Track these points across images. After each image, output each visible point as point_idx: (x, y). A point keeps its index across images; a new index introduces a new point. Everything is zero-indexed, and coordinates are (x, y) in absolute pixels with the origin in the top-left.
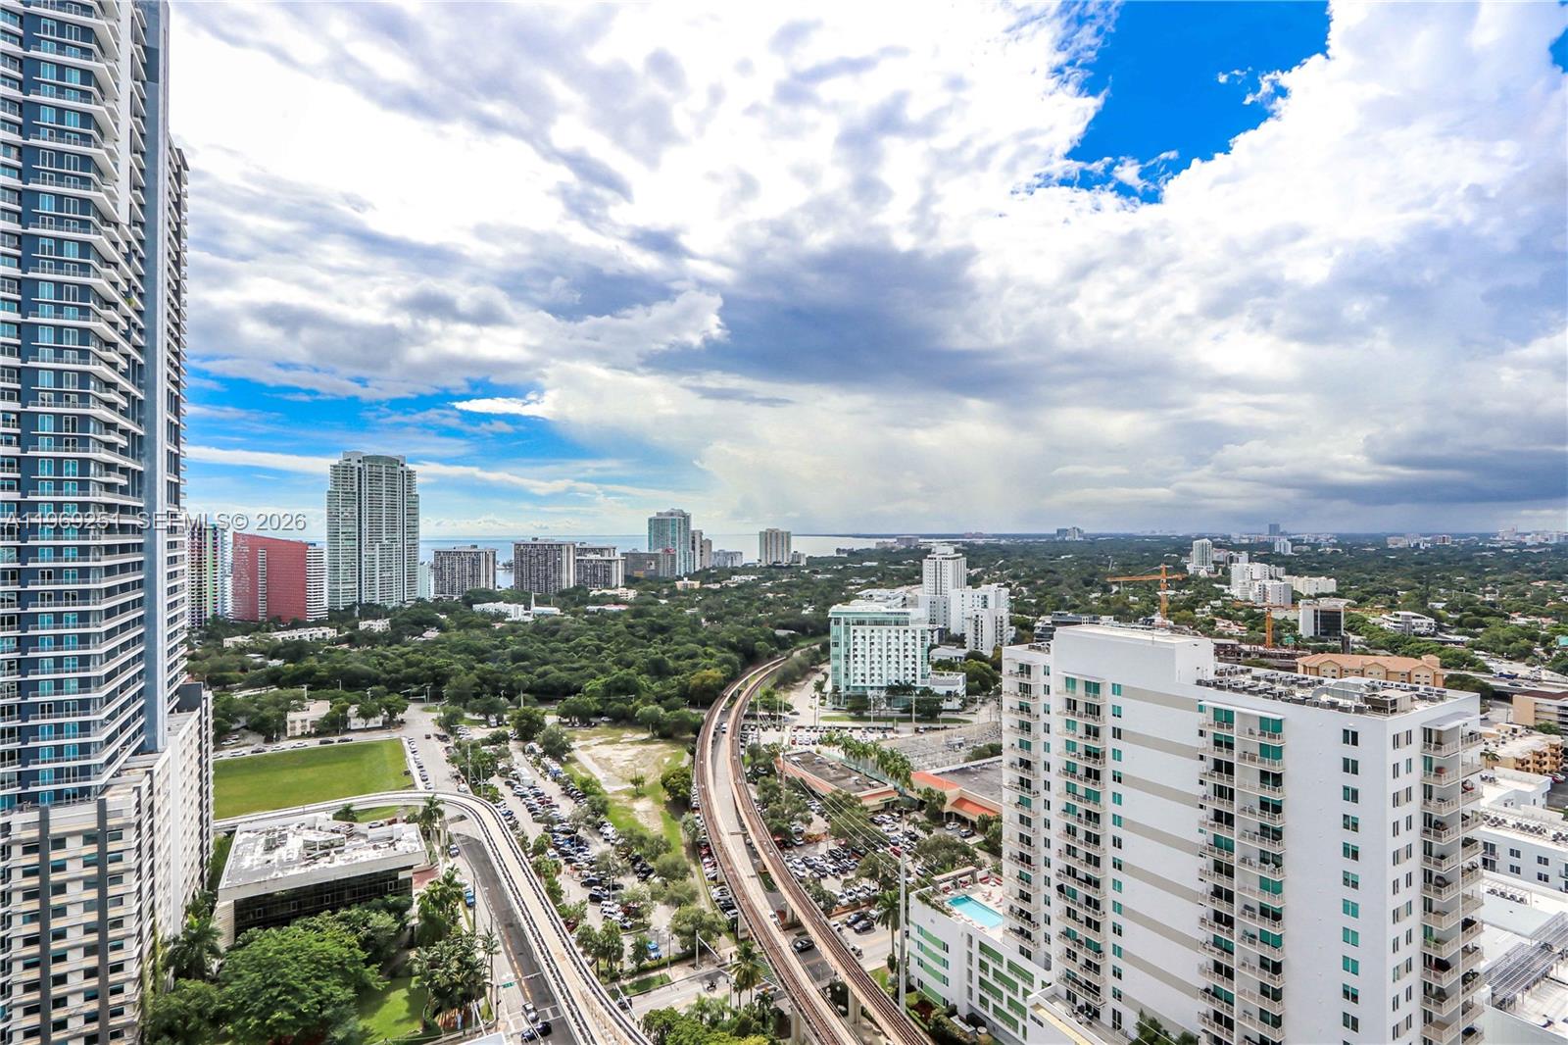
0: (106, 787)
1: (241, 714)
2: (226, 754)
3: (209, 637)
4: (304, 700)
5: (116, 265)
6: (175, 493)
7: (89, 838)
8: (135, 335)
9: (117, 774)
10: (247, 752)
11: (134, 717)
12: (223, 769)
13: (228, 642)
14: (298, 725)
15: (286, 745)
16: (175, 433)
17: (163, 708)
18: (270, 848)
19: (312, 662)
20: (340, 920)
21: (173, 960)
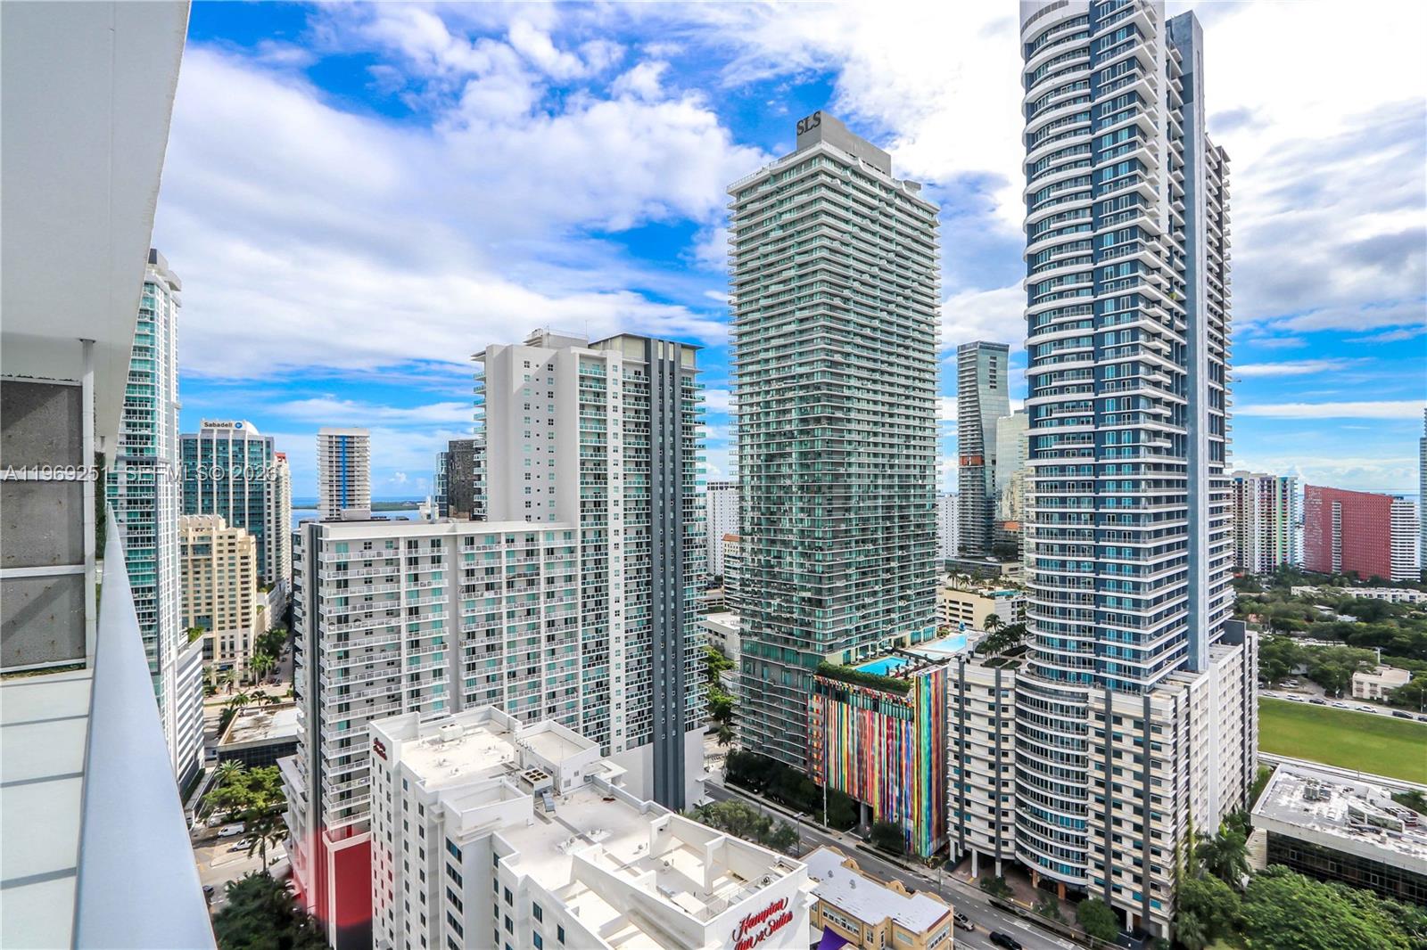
0: (1153, 689)
1: (1301, 661)
2: (1282, 696)
3: (1277, 583)
4: (1376, 664)
6: (1218, 451)
7: (1138, 724)
8: (1178, 323)
9: (1163, 680)
10: (1304, 699)
11: (1178, 638)
12: (1267, 707)
13: (1296, 591)
14: (1367, 688)
15: (1349, 705)
16: (1217, 398)
17: (1204, 640)
18: (1310, 797)
19: (1392, 625)
20: (1387, 908)
21: (1203, 853)
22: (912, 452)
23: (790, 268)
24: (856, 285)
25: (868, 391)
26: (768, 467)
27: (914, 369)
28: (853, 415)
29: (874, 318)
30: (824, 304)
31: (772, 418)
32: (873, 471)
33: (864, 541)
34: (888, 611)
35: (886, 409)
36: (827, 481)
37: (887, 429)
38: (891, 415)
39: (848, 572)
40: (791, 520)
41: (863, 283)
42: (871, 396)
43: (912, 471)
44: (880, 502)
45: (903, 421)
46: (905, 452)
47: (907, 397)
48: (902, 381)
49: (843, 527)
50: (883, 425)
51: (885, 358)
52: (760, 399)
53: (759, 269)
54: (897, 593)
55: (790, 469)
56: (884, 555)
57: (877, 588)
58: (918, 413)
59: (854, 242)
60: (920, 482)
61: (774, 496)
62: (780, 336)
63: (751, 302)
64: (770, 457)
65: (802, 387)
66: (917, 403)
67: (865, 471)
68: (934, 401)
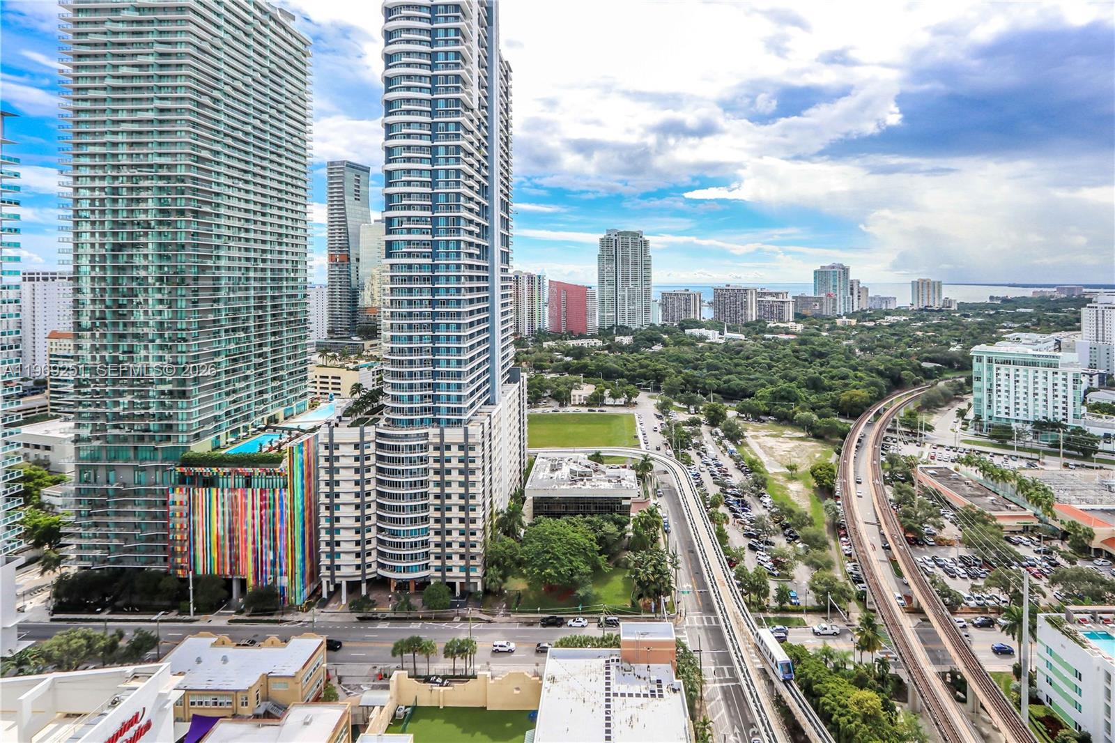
0: (470, 421)
1: (547, 388)
2: (539, 411)
3: (536, 341)
4: (580, 383)
5: (472, 132)
6: (506, 257)
7: (462, 447)
8: (483, 170)
9: (475, 414)
10: (549, 410)
11: (484, 383)
12: (533, 419)
13: (545, 345)
14: (577, 398)
15: (570, 410)
16: (505, 223)
17: (499, 381)
18: (553, 470)
19: (587, 360)
20: (587, 522)
21: (501, 523)
22: (284, 248)
23: (148, 54)
24: (228, 89)
25: (240, 189)
26: (115, 257)
27: (287, 175)
28: (222, 211)
29: (246, 123)
30: (190, 99)
31: (121, 206)
32: (244, 264)
33: (234, 330)
34: (261, 393)
35: (258, 208)
36: (192, 273)
37: (259, 227)
38: (264, 214)
39: (216, 360)
40: (146, 313)
41: (235, 89)
42: (243, 195)
43: (284, 266)
44: (252, 293)
45: (276, 220)
46: (277, 248)
47: (280, 200)
48: (275, 185)
49: (211, 317)
50: (255, 222)
51: (258, 161)
52: (105, 184)
53: (106, 45)
54: (270, 375)
55: (146, 261)
56: (258, 341)
57: (248, 373)
58: (290, 214)
59: (226, 48)
60: (292, 275)
61: (124, 286)
62: (133, 121)
63: (94, 78)
64: (118, 247)
65: (161, 178)
66: (289, 206)
67: (236, 264)
68: (305, 206)
